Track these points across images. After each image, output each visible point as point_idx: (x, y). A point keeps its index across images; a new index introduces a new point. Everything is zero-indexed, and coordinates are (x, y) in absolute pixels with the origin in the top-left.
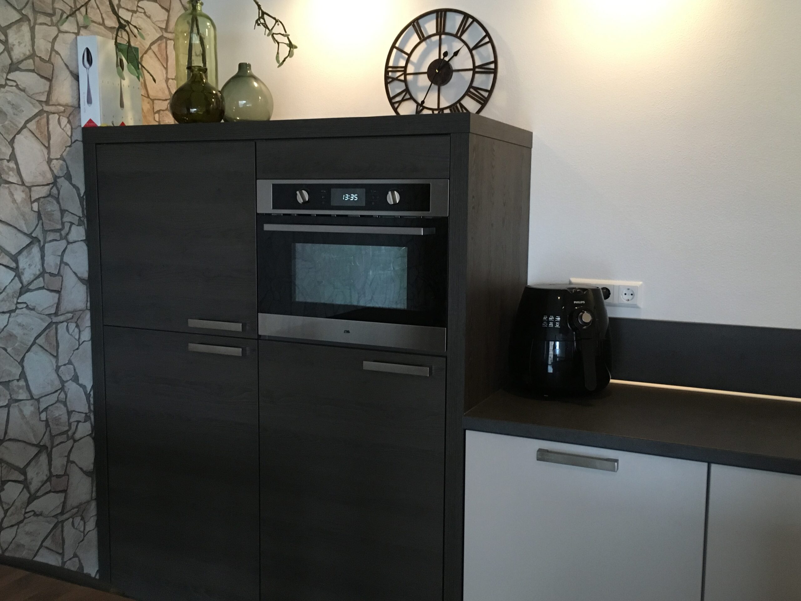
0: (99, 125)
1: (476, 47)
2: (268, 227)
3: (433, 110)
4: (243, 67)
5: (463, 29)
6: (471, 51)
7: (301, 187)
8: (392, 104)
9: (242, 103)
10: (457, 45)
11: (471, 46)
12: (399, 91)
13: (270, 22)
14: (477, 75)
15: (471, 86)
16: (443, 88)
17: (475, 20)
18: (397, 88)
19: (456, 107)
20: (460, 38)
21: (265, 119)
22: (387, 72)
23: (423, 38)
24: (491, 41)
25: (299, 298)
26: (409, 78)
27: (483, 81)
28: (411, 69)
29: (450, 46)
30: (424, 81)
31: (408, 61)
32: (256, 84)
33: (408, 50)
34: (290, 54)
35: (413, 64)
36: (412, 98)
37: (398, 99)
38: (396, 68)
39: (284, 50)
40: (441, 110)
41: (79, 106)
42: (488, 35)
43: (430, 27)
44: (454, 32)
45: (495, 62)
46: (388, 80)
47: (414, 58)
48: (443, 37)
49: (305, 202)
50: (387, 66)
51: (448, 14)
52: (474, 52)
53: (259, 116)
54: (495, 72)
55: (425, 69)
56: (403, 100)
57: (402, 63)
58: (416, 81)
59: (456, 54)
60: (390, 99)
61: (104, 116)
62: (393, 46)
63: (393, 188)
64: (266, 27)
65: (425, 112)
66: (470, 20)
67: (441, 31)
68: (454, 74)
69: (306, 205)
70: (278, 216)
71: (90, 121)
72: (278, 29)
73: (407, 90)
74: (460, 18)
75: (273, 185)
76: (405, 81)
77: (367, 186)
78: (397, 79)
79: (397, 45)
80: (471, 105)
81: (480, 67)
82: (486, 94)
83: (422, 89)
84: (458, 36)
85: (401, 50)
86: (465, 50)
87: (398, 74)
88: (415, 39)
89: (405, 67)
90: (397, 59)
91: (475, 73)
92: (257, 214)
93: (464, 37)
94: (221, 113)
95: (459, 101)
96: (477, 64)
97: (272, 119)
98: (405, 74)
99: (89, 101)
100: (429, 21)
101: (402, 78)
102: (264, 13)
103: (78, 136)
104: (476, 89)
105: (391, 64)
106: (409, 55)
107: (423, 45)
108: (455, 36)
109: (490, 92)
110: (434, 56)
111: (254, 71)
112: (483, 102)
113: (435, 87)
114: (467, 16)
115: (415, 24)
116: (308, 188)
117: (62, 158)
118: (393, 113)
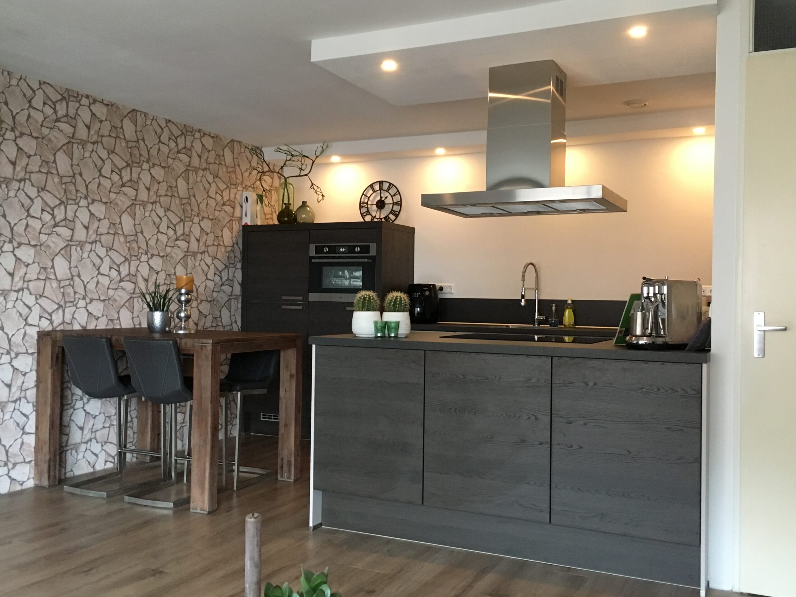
0: (249, 224)
1: (394, 195)
2: (313, 261)
3: (378, 219)
4: (304, 203)
5: (389, 188)
6: (392, 197)
7: (325, 246)
8: (362, 216)
9: (303, 216)
10: (387, 194)
11: (392, 195)
12: (365, 211)
13: (316, 188)
14: (394, 206)
15: (392, 210)
16: (382, 211)
17: (393, 185)
18: (364, 210)
19: (387, 218)
20: (388, 192)
21: (312, 222)
22: (360, 204)
23: (374, 191)
24: (399, 193)
25: (323, 287)
26: (369, 206)
27: (396, 208)
28: (369, 203)
29: (384, 195)
30: (375, 207)
31: (368, 200)
32: (308, 209)
33: (368, 195)
34: (323, 199)
35: (371, 201)
36: (370, 214)
37: (365, 214)
38: (364, 203)
39: (320, 197)
40: (381, 219)
41: (242, 218)
42: (398, 191)
43: (377, 187)
44: (386, 189)
45: (401, 201)
46: (361, 207)
47: (371, 199)
48: (382, 191)
49: (327, 252)
50: (360, 202)
51: (384, 183)
52: (393, 197)
53: (309, 221)
54: (401, 205)
55: (375, 203)
56: (366, 215)
57: (366, 201)
58: (371, 208)
59: (386, 198)
60: (361, 214)
61: (251, 221)
62: (363, 194)
63: (357, 246)
64: (314, 189)
65: (375, 220)
66: (392, 185)
67: (381, 189)
68: (386, 205)
69: (327, 253)
70: (317, 256)
71: (246, 223)
72: (319, 190)
73: (368, 211)
74: (388, 184)
75: (316, 246)
76: (367, 208)
77: (349, 246)
78: (364, 207)
79: (364, 194)
80: (392, 217)
81: (395, 203)
82: (397, 213)
83: (374, 211)
84: (387, 191)
85: (366, 196)
86: (390, 196)
87: (365, 205)
88: (371, 192)
89: (367, 202)
90: (364, 199)
91: (393, 205)
92: (309, 256)
93: (390, 191)
94: (295, 219)
95: (388, 216)
96: (395, 201)
97: (315, 222)
98: (367, 205)
99: (246, 215)
100: (376, 185)
101: (366, 206)
102: (313, 184)
103: (241, 229)
104: (394, 211)
105: (362, 201)
106: (369, 198)
107: (374, 194)
108: (386, 191)
109: (399, 212)
110: (378, 198)
111: (308, 204)
112: (397, 216)
113: (379, 210)
114: (390, 184)
115: (371, 186)
116: (329, 247)
117: (236, 237)
118: (363, 221)
